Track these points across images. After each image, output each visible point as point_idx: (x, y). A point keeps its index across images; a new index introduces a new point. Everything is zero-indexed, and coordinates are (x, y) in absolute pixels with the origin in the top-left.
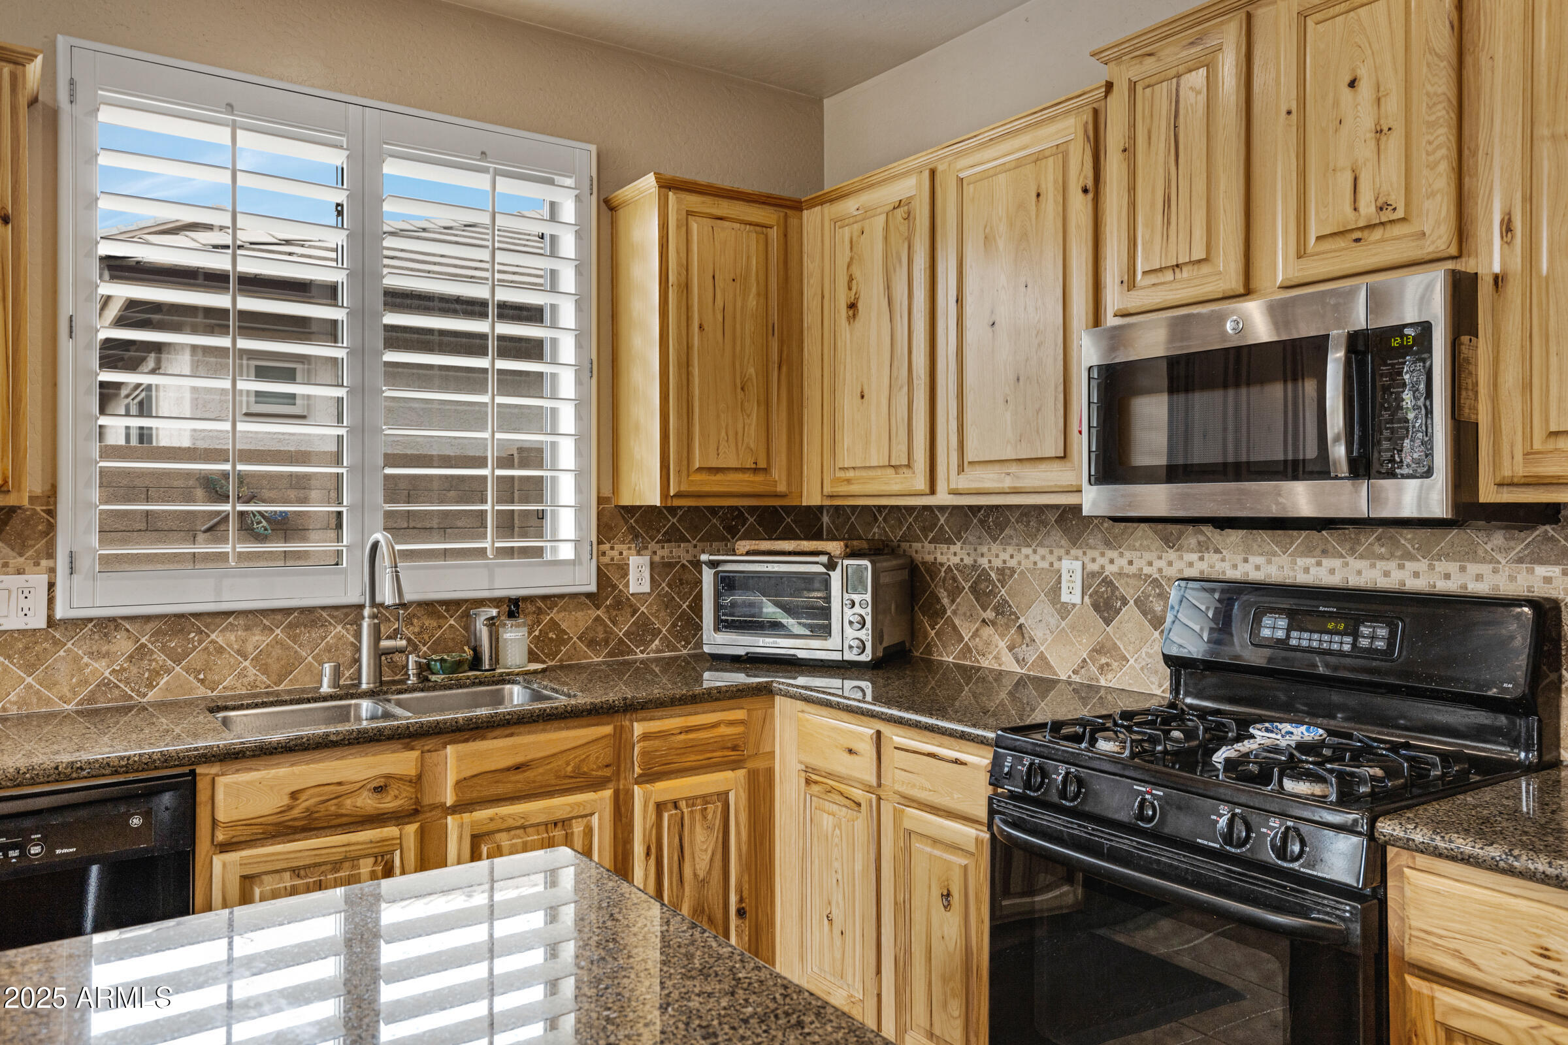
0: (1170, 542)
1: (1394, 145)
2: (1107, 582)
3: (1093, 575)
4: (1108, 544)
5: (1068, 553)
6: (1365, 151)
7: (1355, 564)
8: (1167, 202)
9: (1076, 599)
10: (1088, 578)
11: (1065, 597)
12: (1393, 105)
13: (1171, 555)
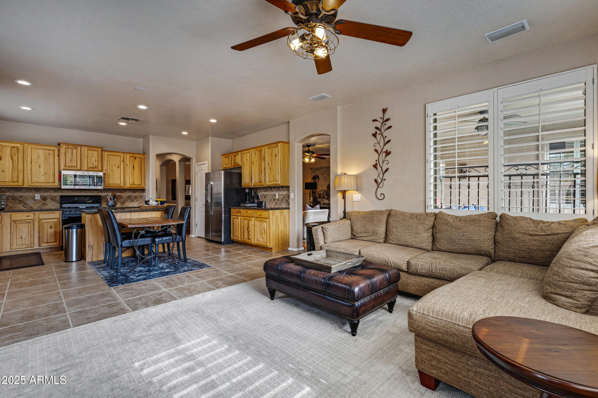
0: (56, 192)
1: (97, 162)
2: (44, 196)
3: (42, 196)
4: (45, 192)
5: (36, 193)
6: (94, 162)
7: (82, 193)
8: (71, 160)
9: (39, 199)
10: (41, 196)
11: (36, 198)
12: (96, 159)
13: (56, 193)
